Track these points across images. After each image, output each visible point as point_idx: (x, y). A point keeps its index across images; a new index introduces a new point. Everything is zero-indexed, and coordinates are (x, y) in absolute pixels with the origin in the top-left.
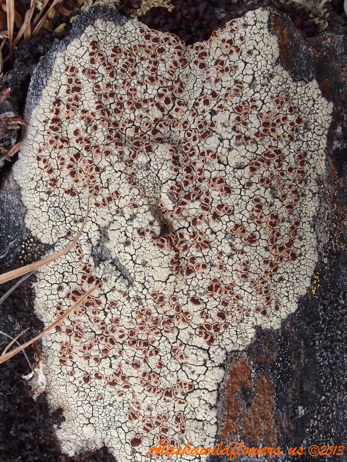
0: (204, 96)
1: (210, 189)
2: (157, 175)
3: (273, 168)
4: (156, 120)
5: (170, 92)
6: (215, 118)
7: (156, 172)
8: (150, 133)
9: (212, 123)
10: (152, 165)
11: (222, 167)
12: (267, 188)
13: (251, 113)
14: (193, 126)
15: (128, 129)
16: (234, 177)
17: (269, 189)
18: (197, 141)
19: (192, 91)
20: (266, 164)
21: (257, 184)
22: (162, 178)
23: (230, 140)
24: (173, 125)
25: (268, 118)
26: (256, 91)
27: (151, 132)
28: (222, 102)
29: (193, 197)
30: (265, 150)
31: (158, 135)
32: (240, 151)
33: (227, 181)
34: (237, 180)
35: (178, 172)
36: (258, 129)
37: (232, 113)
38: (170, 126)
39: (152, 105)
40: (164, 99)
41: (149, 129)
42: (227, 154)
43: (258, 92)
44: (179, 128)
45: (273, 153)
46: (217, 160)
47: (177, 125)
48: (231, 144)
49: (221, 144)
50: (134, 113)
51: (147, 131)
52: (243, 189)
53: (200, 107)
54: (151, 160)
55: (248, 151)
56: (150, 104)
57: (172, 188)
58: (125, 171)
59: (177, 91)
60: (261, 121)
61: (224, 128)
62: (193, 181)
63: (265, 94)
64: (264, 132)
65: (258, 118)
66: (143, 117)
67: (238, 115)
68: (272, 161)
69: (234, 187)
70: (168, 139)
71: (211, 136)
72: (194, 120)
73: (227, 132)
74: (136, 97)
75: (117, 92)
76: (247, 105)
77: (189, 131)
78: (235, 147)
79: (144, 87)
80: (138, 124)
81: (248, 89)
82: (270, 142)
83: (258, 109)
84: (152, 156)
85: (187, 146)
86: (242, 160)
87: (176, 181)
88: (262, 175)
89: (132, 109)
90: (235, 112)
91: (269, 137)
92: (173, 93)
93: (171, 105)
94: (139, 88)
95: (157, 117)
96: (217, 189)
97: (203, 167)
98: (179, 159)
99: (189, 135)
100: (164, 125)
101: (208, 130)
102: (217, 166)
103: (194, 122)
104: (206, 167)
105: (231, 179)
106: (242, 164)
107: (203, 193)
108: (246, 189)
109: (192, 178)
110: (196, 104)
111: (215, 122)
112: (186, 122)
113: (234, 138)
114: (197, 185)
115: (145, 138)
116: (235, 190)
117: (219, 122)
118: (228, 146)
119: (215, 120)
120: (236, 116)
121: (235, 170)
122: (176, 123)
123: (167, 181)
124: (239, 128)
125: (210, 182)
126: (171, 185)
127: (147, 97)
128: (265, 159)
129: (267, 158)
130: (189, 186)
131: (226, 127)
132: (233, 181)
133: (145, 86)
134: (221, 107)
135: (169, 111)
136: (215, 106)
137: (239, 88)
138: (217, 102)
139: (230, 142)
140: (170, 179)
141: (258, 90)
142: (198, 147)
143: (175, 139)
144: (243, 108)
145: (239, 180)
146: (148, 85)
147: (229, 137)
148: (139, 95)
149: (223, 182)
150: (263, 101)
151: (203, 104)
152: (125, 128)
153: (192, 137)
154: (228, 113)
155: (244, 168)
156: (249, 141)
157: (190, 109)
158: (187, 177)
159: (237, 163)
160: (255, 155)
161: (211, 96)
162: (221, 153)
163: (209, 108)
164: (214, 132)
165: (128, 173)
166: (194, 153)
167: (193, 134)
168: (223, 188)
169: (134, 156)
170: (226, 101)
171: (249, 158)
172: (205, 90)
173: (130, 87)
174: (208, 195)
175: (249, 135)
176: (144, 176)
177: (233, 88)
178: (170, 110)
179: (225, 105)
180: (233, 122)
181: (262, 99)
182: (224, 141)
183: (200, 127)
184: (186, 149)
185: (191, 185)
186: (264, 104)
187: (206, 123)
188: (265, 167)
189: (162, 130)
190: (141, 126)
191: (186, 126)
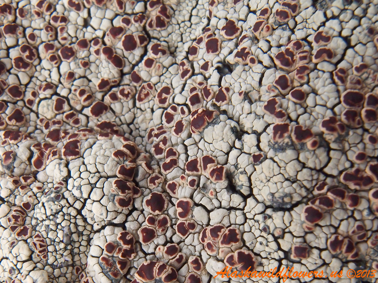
0: (209, 33)
1: (203, 253)
2: (79, 212)
3: (365, 213)
4: (104, 84)
5: (137, 25)
6: (228, 79)
7: (78, 205)
8: (88, 111)
9: (221, 91)
10: (70, 187)
11: (236, 200)
12: (347, 262)
13: (315, 68)
14: (179, 99)
15: (43, 102)
16: (265, 229)
17: (352, 266)
18: (184, 135)
19: (188, 24)
20: (348, 202)
21: (321, 250)
22: (93, 219)
23: (258, 135)
24: (139, 96)
25: (358, 82)
26: (329, 14)
27: (90, 109)
28: (246, 44)
29: (159, 273)
30: (347, 165)
31: (106, 117)
32: (282, 164)
33: (246, 237)
34: (271, 238)
35: (130, 207)
36: (332, 109)
37: (267, 68)
38: (134, 97)
39: (97, 52)
40: (123, 38)
41: (86, 103)
42: (249, 170)
43: (334, 17)
44: (151, 103)
45: (368, 173)
46: (224, 183)
47: (147, 95)
48: (262, 145)
49: (238, 144)
50: (58, 68)
51: (84, 107)
52: (284, 262)
53: (200, 57)
54: (69, 176)
55: (304, 166)
56: (93, 48)
57: (111, 247)
58: (11, 199)
59: (154, 23)
60: (341, 88)
61: (246, 105)
62: (165, 230)
63: (353, 23)
64: (347, 118)
65: (334, 82)
66: (77, 76)
67: (282, 74)
68: (363, 194)
69: (263, 255)
70: (128, 125)
71: (214, 123)
72: (184, 85)
73: (253, 115)
74: (65, 35)
75: (25, 23)
76: (307, 48)
77: (169, 110)
78: (271, 154)
79: (84, 14)
80: (64, 93)
81: (311, 9)
82: (360, 146)
83: (334, 60)
84: (74, 164)
85: (161, 145)
86: (287, 188)
87: (124, 228)
88: (337, 228)
89: (53, 58)
90: (275, 66)
91: (360, 131)
92: (144, 28)
93: (138, 52)
94: (73, 15)
95: (106, 77)
96: (220, 256)
97: (191, 197)
98: (137, 175)
99: (170, 118)
100: (119, 96)
101: (211, 109)
102: (224, 196)
103: (183, 89)
104: (197, 198)
105: (257, 233)
106: (286, 200)
107: (186, 262)
108: (294, 262)
109: (163, 223)
110: (192, 51)
111: (228, 89)
112: (166, 90)
113: (270, 130)
114: (175, 239)
115: (77, 122)
116: (264, 261)
117: (237, 90)
118: (254, 150)
119: (227, 85)
120: (279, 74)
121: (269, 212)
122: (145, 92)
123: (103, 228)
124: (285, 105)
125: (204, 236)
126: (110, 239)
127: (89, 34)
128: (347, 187)
129: (352, 186)
130: (156, 241)
131: (251, 102)
132: (260, 239)
133: (86, 11)
134: (242, 54)
135: (134, 66)
136: (231, 52)
137: (286, 9)
138: (237, 45)
139: (259, 141)
140: (111, 224)
141: (336, 13)
142: (186, 147)
143: (143, 126)
144: (297, 56)
145: (276, 239)
146: (93, 10)
147: (259, 126)
148: (71, 30)
149: (236, 241)
150: (347, 39)
151: (205, 49)
152: (37, 100)
153: (173, 123)
154: (258, 68)
155: (290, 210)
156: (309, 142)
157: (179, 62)
158: (152, 221)
159: (273, 195)
160: (322, 177)
161: (223, 33)
162: (236, 166)
163: (217, 59)
164: (225, 112)
165: (17, 203)
166: (174, 163)
167: (177, 118)
168: (236, 255)
169: (39, 163)
170: (255, 40)
171: (305, 183)
172: (214, 21)
173: (54, 14)
174: (198, 268)
175: (308, 123)
176: (49, 213)
177: (274, 11)
178: (137, 64)
179: (253, 49)
180: (270, 89)
181: (345, 33)
182: (246, 137)
183: (195, 100)
184: (159, 151)
185: (160, 240)
186: (349, 46)
187: (207, 92)
188: (346, 210)
189: (116, 106)
190: (70, 96)
191: (166, 99)
